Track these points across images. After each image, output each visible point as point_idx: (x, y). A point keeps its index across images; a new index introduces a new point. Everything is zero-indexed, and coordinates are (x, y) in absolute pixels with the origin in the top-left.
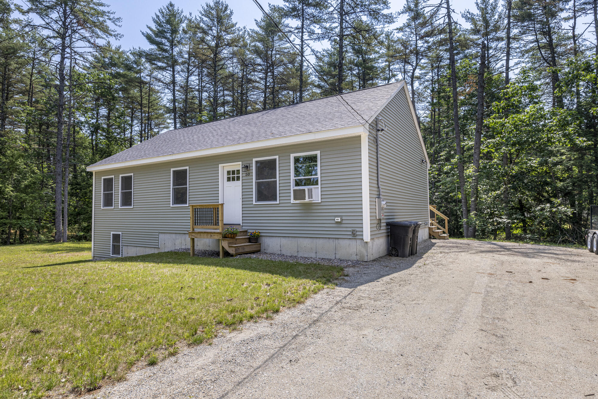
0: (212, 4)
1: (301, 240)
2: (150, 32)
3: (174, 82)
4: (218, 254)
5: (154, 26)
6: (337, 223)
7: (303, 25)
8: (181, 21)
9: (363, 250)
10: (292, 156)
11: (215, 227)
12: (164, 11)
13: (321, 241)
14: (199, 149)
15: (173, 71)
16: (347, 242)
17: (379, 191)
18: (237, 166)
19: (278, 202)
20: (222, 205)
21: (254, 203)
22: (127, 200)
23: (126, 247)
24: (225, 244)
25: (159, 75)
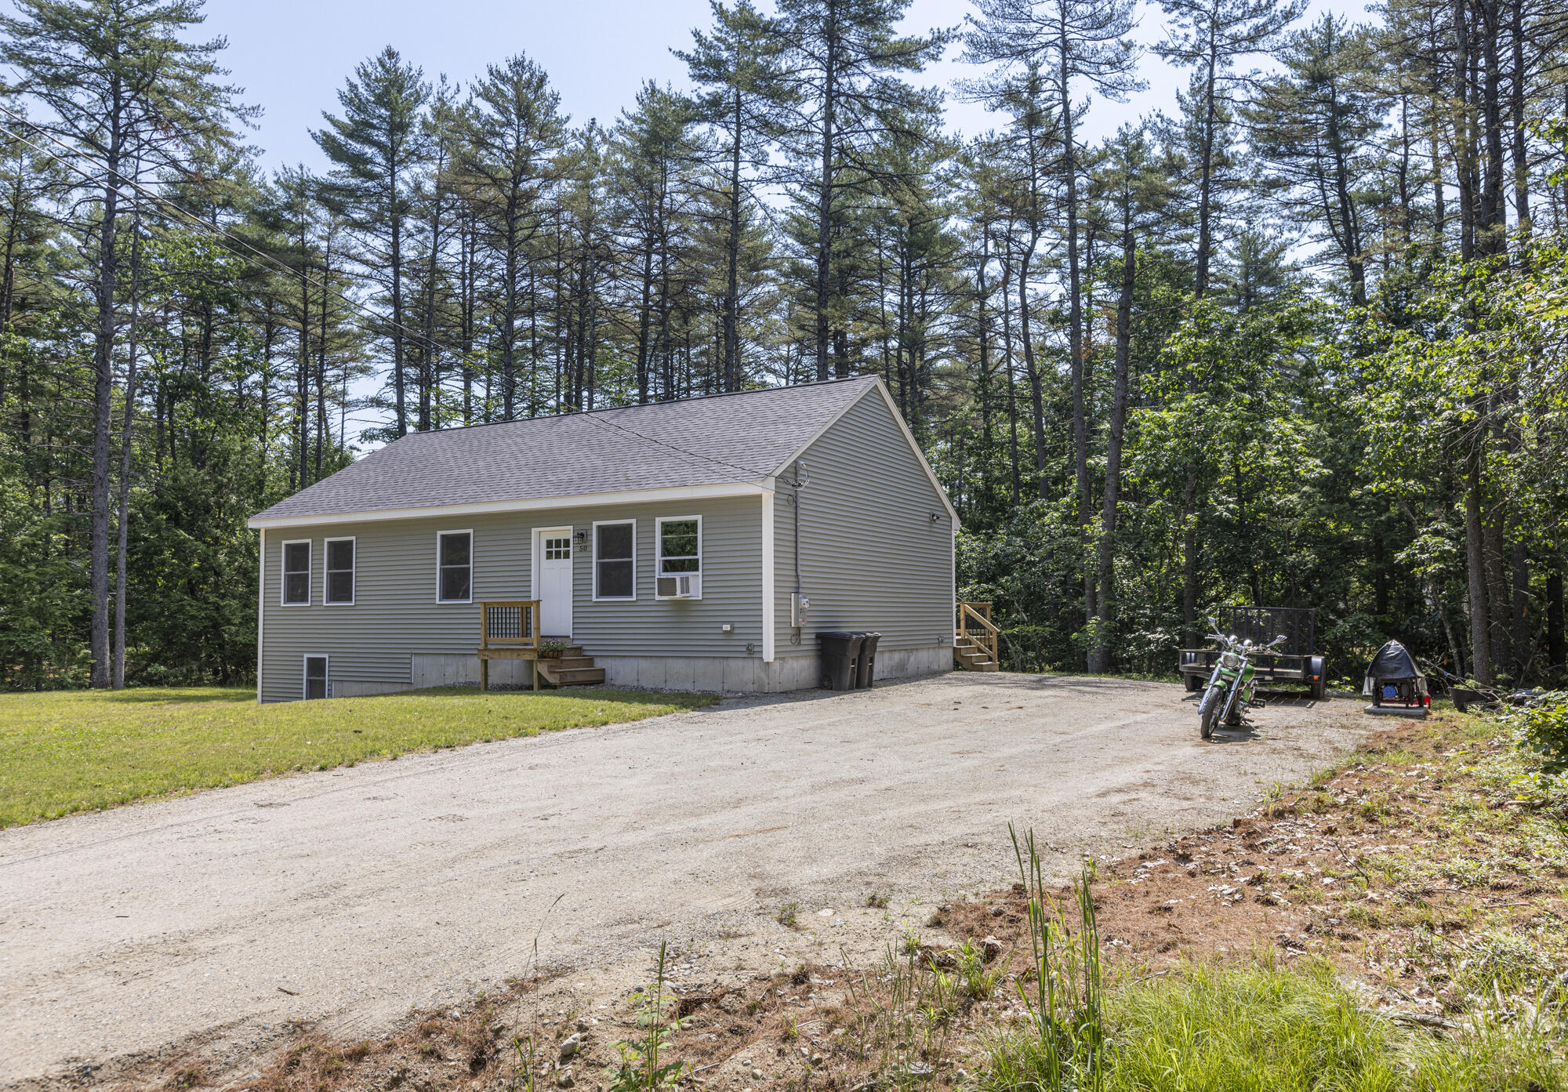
0: (504, 68)
1: (670, 662)
2: (333, 131)
3: (395, 260)
4: (530, 688)
5: (342, 114)
6: (726, 632)
7: (738, 141)
8: (418, 99)
9: (763, 676)
10: (659, 521)
11: (525, 640)
12: (370, 69)
13: (702, 662)
14: (495, 498)
15: (396, 235)
16: (740, 663)
17: (798, 582)
18: (566, 532)
19: (634, 598)
20: (538, 602)
21: (594, 599)
22: (341, 588)
23: (339, 685)
24: (542, 668)
25: (356, 240)
